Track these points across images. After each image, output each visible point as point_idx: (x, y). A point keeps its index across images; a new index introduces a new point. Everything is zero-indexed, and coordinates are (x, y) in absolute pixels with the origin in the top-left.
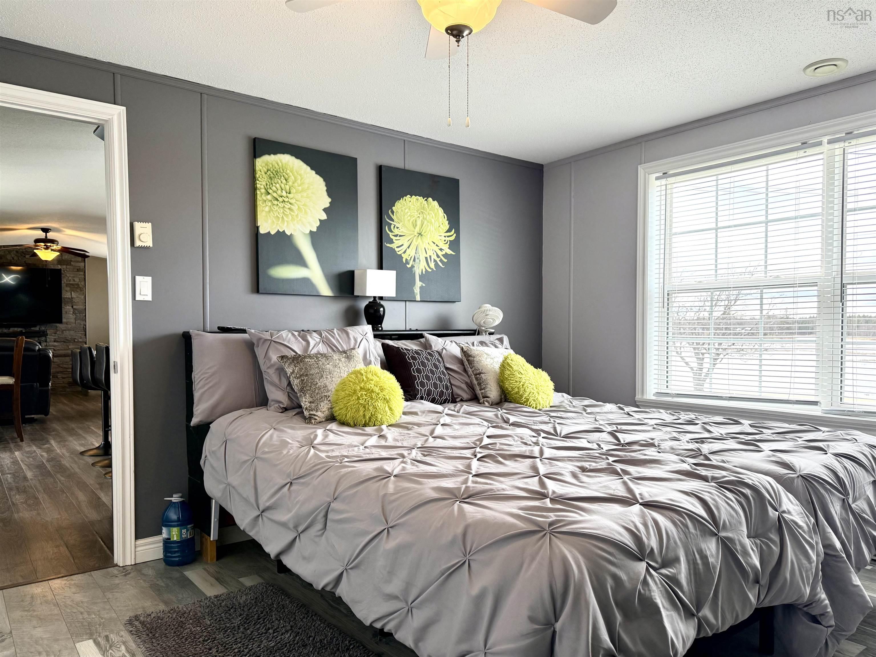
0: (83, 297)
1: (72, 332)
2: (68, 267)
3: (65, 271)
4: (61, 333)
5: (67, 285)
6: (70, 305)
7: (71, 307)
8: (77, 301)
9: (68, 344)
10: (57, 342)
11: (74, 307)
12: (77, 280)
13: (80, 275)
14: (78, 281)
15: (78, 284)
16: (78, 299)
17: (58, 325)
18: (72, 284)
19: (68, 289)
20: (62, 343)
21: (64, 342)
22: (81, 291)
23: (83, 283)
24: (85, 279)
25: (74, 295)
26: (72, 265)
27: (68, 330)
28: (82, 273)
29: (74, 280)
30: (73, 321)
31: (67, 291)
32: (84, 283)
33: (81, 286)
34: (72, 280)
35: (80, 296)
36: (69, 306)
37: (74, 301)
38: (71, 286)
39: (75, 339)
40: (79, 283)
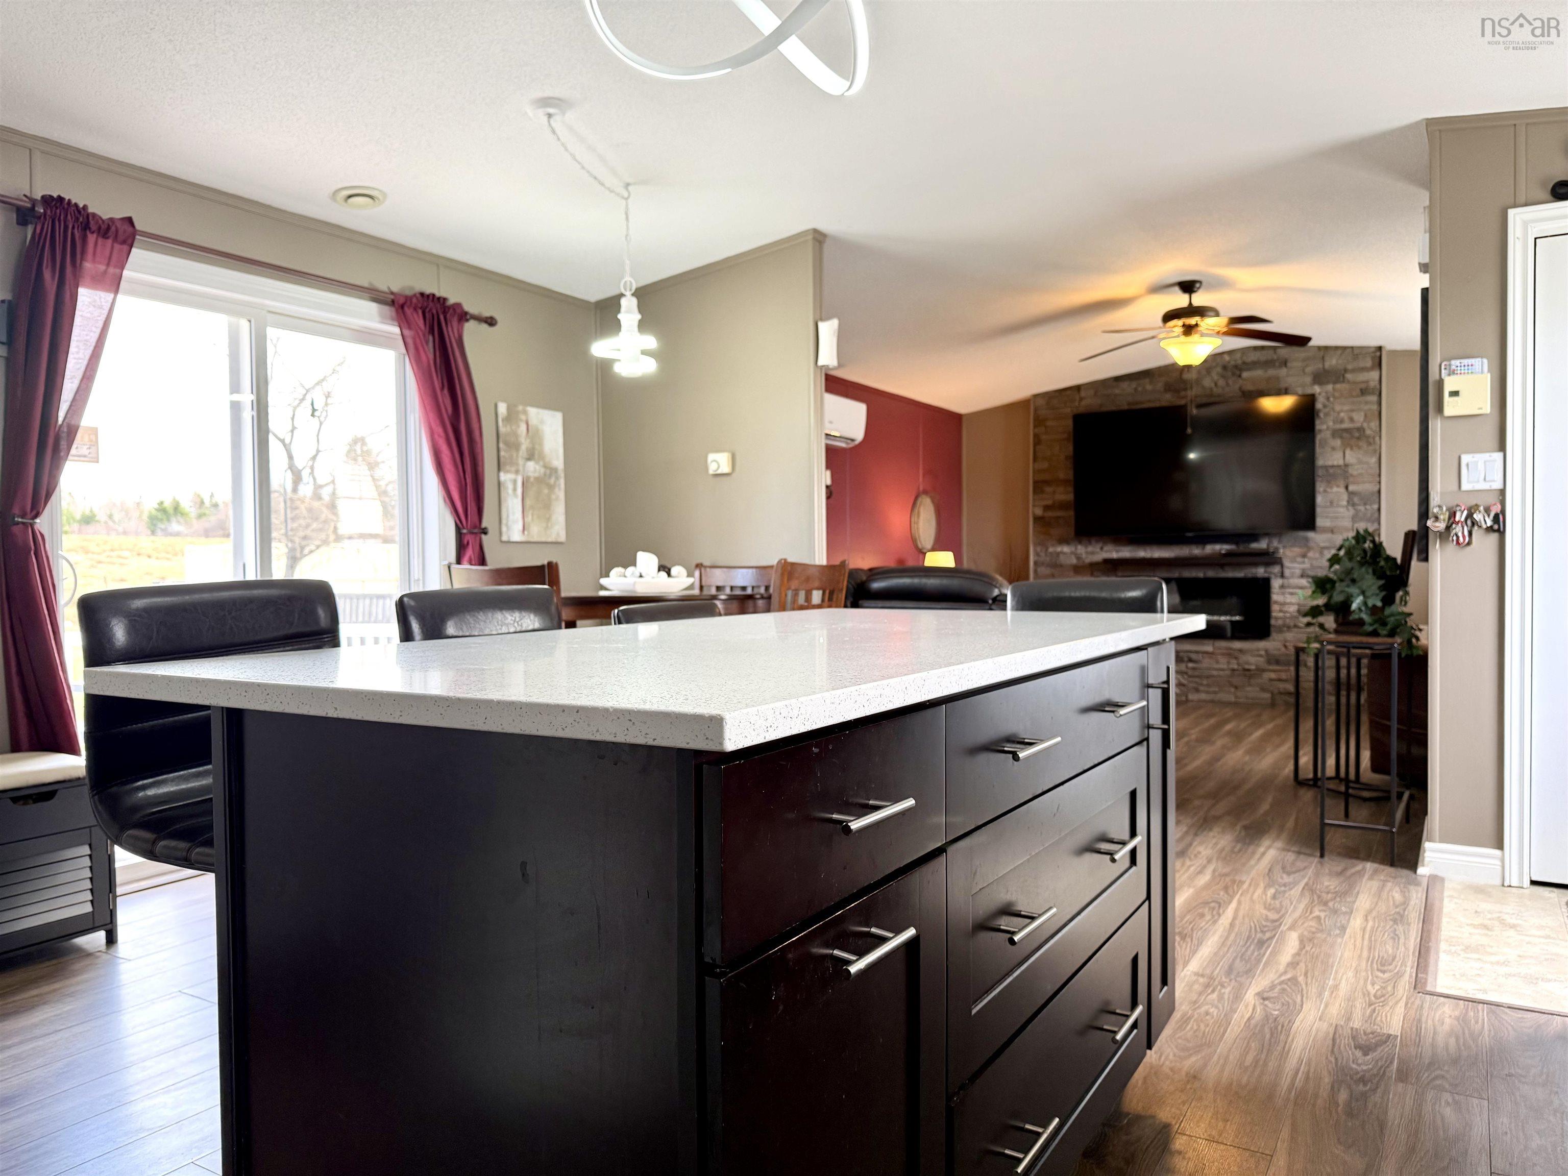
0: (1373, 461)
2: (1338, 386)
4: (1317, 555)
5: (1335, 433)
6: (1342, 483)
7: (1343, 490)
8: (1360, 471)
11: (1351, 488)
12: (1359, 418)
13: (1367, 403)
14: (1362, 419)
15: (1361, 430)
16: (1361, 466)
18: (1346, 430)
19: (1337, 442)
22: (1370, 444)
23: (1374, 424)
24: (1380, 413)
25: (1351, 457)
26: (1349, 382)
29: (1352, 419)
31: (1330, 451)
33: (1368, 432)
34: (1347, 420)
35: (1367, 459)
36: (1335, 487)
37: (1350, 472)
38: (1345, 435)
40: (1365, 425)
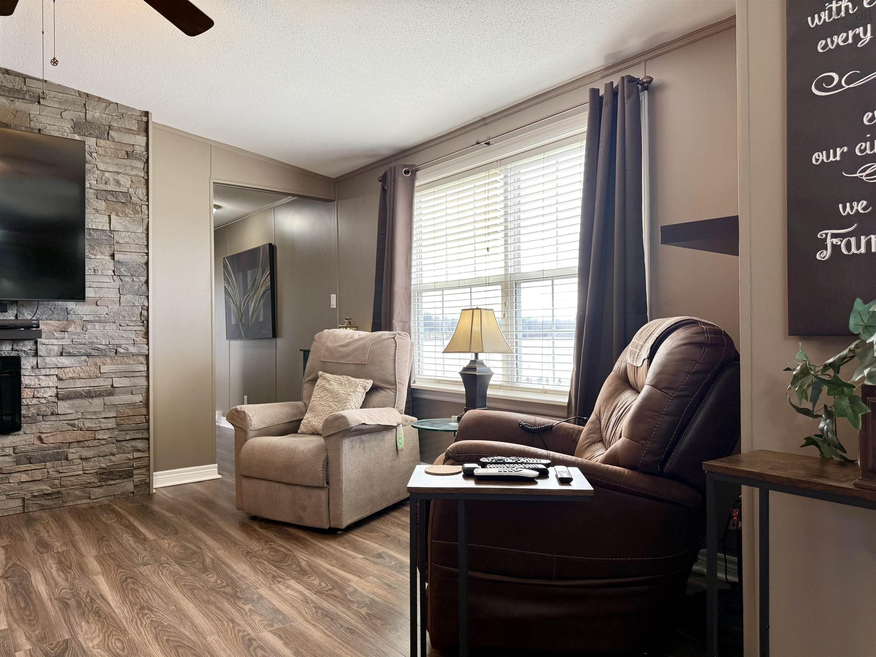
0: (140, 230)
1: (111, 328)
3: (94, 155)
4: (79, 330)
5: (99, 194)
6: (107, 251)
7: (108, 258)
8: (126, 240)
9: (98, 361)
10: (70, 355)
11: (117, 257)
12: (125, 182)
13: (133, 168)
14: (128, 185)
15: (126, 194)
16: (127, 234)
17: (71, 305)
18: (111, 192)
19: (101, 205)
20: (83, 358)
21: (89, 355)
22: (136, 212)
23: (141, 192)
24: (147, 181)
25: (117, 223)
26: (114, 141)
27: (99, 322)
28: (140, 165)
29: (118, 182)
30: (113, 295)
31: (97, 211)
32: (145, 191)
33: (135, 199)
34: (112, 182)
35: (134, 228)
36: (102, 253)
37: (116, 238)
38: (110, 197)
39: (120, 346)
40: (131, 191)
